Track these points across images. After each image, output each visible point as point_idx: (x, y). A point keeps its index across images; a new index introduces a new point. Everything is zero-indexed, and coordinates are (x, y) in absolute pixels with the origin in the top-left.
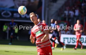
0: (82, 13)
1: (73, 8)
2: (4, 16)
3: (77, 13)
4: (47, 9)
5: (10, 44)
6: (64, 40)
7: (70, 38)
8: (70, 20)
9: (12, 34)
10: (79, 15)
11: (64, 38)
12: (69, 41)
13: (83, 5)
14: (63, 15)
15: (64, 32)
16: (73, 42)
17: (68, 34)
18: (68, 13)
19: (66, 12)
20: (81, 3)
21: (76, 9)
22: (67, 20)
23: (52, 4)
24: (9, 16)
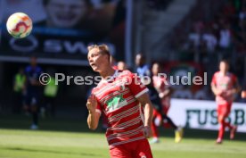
0: (240, 39)
1: (215, 26)
2: (16, 48)
3: (225, 39)
4: (140, 28)
5: (34, 127)
6: (188, 117)
7: (207, 111)
8: (206, 60)
9: (34, 101)
10: (232, 44)
11: (188, 111)
12: (202, 120)
13: (242, 16)
14: (186, 47)
15: (188, 93)
16: (213, 123)
17: (201, 99)
18: (201, 39)
19: (195, 37)
20: (238, 12)
21: (222, 28)
22: (197, 58)
23: (154, 13)
24: (31, 49)
